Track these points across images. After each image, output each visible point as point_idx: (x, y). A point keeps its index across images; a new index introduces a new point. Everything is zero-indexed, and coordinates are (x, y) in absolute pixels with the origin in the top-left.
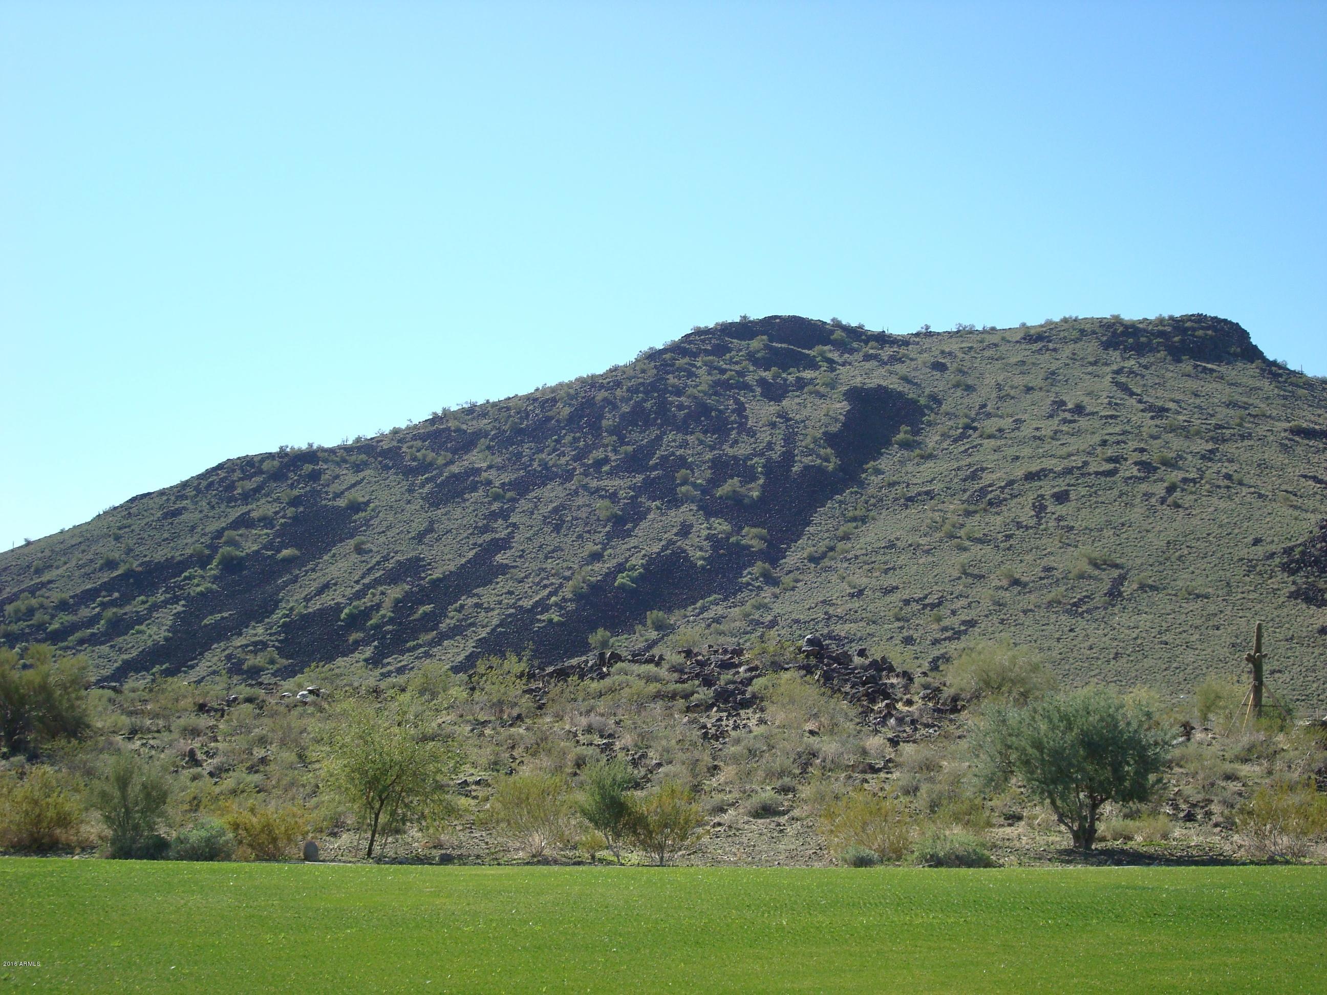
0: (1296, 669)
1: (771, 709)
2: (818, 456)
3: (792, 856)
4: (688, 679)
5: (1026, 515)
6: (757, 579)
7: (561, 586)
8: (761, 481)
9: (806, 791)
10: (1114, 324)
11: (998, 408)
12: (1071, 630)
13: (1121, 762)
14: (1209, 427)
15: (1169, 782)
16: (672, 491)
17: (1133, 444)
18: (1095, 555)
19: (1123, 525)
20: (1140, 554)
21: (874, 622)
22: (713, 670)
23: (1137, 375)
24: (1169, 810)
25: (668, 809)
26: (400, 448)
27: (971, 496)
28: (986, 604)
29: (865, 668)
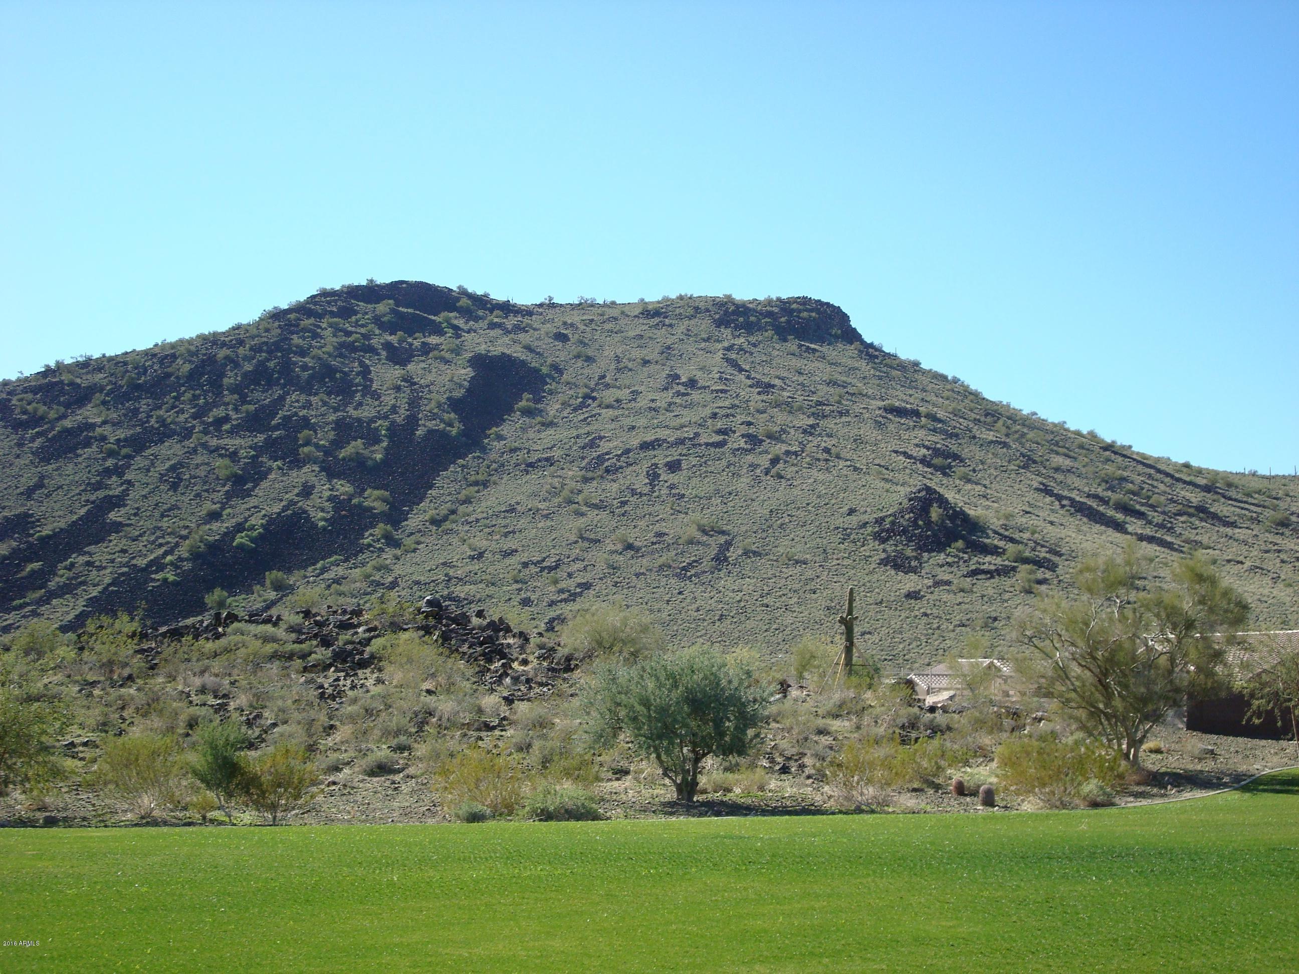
0: (884, 631)
1: (389, 669)
2: (442, 421)
3: (406, 813)
4: (306, 639)
5: (641, 483)
6: (378, 540)
7: (177, 545)
8: (385, 444)
9: (421, 749)
10: (726, 303)
11: (616, 380)
12: (680, 593)
13: (722, 718)
14: (810, 403)
15: (766, 737)
16: (295, 452)
17: (740, 418)
18: (704, 521)
19: (730, 494)
20: (745, 522)
21: (493, 584)
22: (331, 631)
23: (746, 352)
24: (765, 763)
25: (282, 769)
26: (10, 400)
27: (589, 463)
28: (601, 567)
29: (483, 629)
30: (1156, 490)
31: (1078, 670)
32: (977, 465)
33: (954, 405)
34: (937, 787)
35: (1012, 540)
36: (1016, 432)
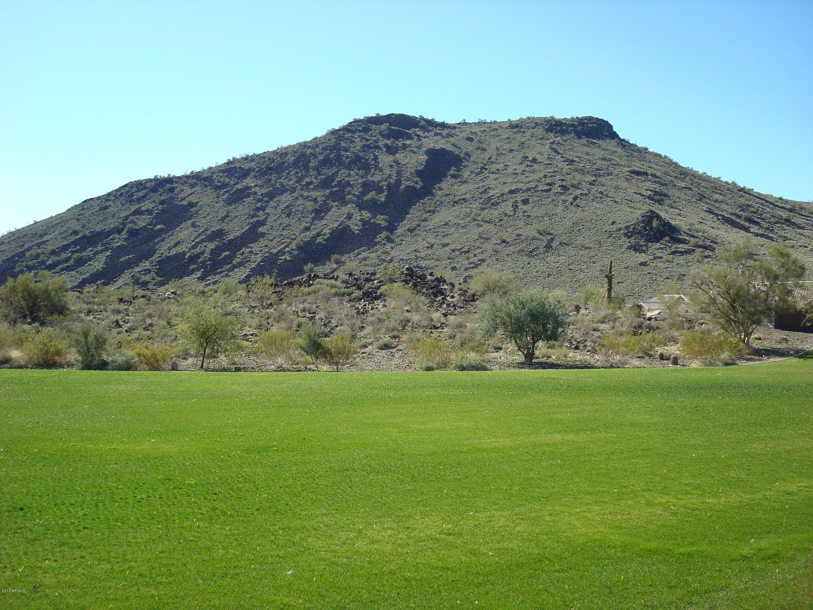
0: (629, 281)
1: (389, 300)
2: (413, 181)
3: (398, 367)
4: (350, 286)
5: (509, 210)
6: (383, 239)
7: (290, 243)
8: (386, 193)
9: (404, 338)
10: (551, 120)
11: (497, 159)
12: (528, 264)
13: (546, 323)
14: (593, 169)
15: (568, 332)
16: (343, 198)
17: (558, 177)
18: (540, 229)
19: (553, 215)
20: (560, 229)
21: (438, 260)
22: (362, 283)
23: (561, 144)
24: (567, 344)
25: (340, 346)
26: (212, 176)
27: (484, 201)
28: (490, 251)
29: (433, 281)
30: (765, 211)
31: (721, 299)
32: (676, 199)
33: (665, 169)
34: (650, 356)
35: (693, 236)
36: (696, 182)
